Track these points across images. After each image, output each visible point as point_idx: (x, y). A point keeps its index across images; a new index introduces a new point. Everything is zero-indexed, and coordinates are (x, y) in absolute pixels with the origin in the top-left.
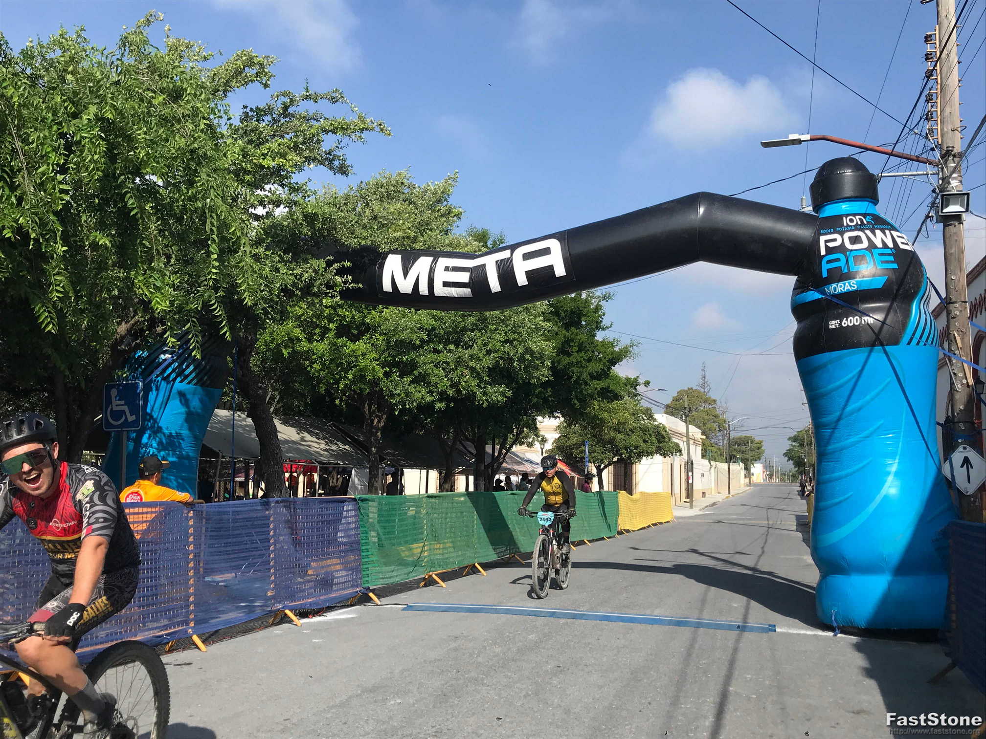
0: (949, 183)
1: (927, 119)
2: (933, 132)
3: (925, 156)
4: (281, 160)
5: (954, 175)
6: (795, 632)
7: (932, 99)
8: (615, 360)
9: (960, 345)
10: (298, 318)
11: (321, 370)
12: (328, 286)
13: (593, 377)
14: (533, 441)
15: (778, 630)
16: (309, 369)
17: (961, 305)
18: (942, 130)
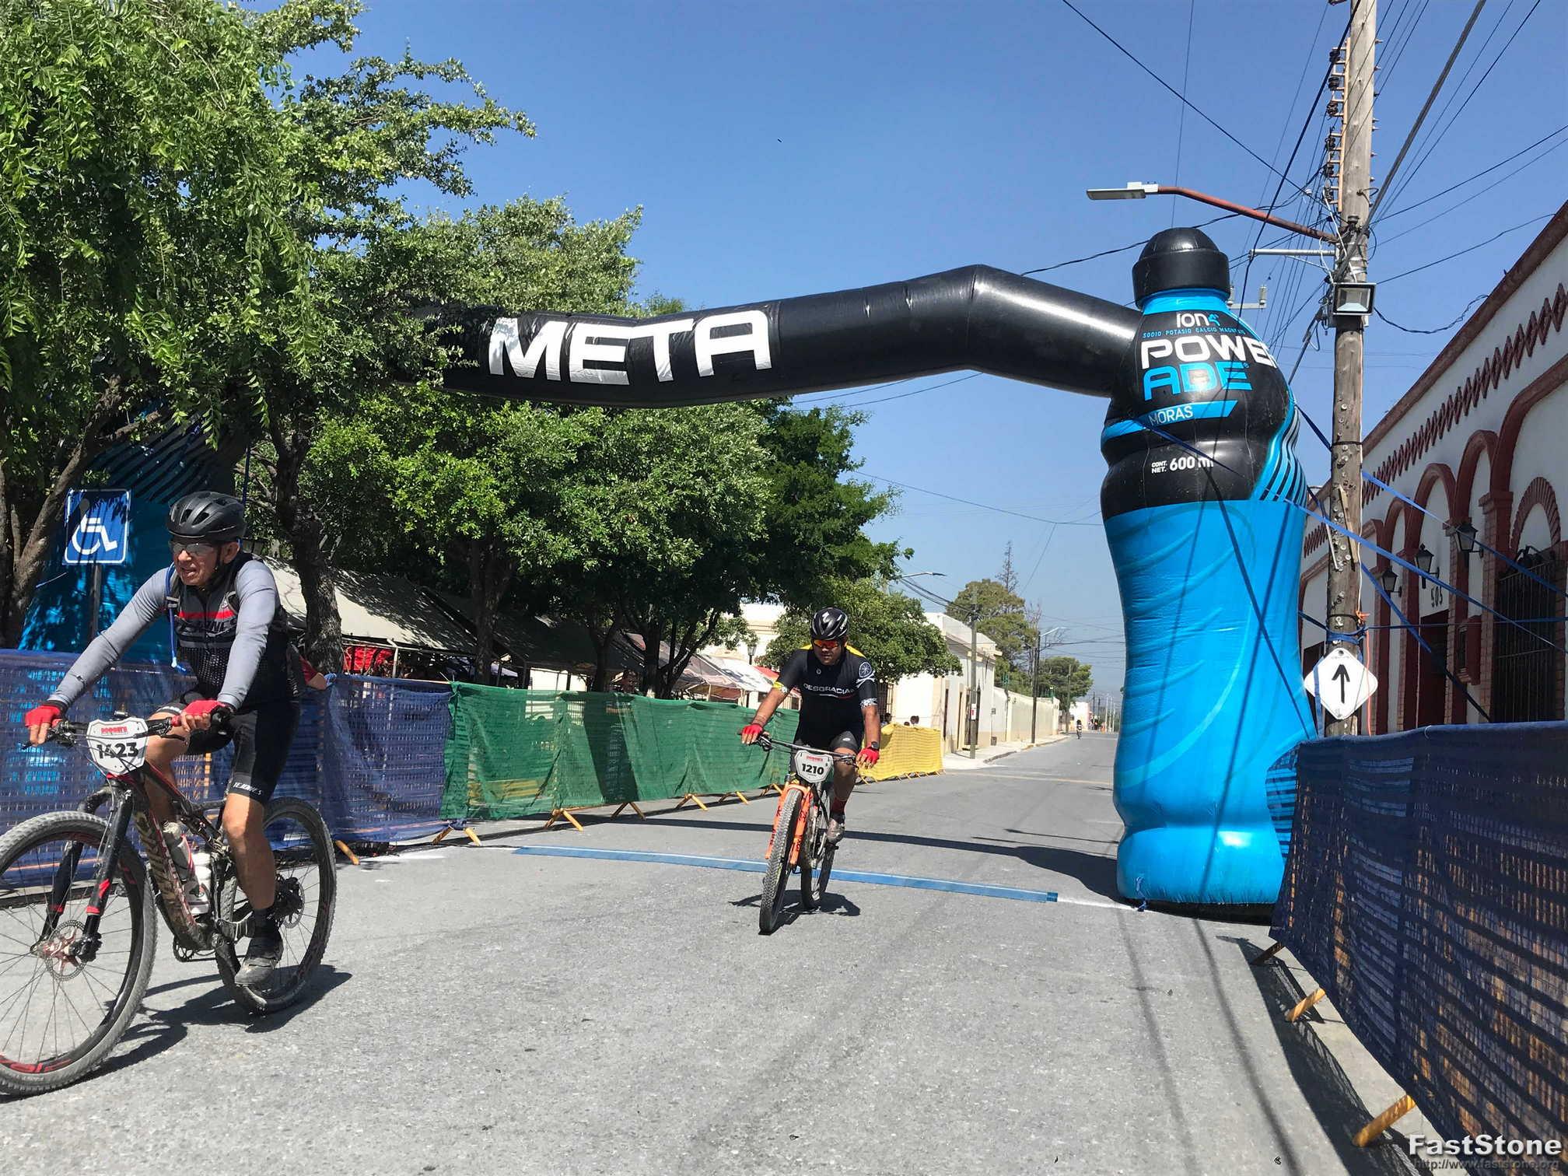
0: (1349, 270)
1: (1324, 173)
2: (1332, 194)
3: (1318, 228)
4: (363, 161)
5: (1354, 259)
6: (1084, 903)
7: (1334, 146)
8: (864, 514)
9: (1346, 506)
10: (376, 418)
11: (408, 499)
12: (427, 362)
13: (828, 538)
14: (737, 640)
15: (1059, 899)
16: (389, 496)
17: (1351, 449)
18: (1344, 191)
